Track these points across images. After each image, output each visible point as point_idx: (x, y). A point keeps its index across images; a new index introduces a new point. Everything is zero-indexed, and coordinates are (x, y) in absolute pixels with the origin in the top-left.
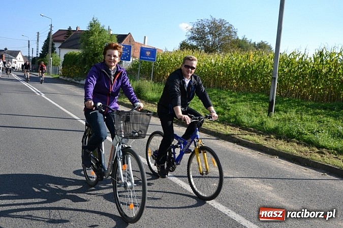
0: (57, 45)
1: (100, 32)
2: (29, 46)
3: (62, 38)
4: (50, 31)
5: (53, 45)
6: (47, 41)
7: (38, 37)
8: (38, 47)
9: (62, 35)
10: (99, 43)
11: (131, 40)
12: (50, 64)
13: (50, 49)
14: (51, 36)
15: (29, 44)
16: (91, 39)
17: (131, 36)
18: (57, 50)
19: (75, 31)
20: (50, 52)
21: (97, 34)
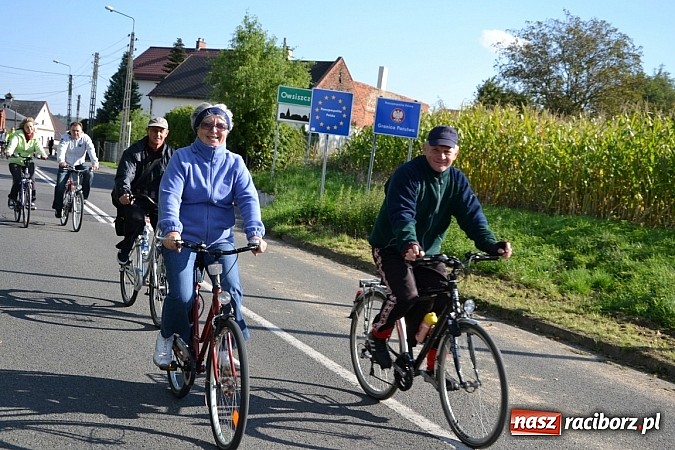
0: (145, 88)
1: (264, 56)
2: (70, 90)
3: (158, 69)
4: (128, 49)
5: (134, 87)
6: (119, 78)
7: (96, 66)
8: (94, 92)
9: (159, 60)
10: (260, 84)
11: (344, 76)
12: (126, 138)
13: (127, 99)
14: (131, 64)
15: (70, 85)
16: (241, 73)
17: (343, 65)
18: (144, 102)
19: (193, 50)
20: (127, 107)
21: (256, 60)
